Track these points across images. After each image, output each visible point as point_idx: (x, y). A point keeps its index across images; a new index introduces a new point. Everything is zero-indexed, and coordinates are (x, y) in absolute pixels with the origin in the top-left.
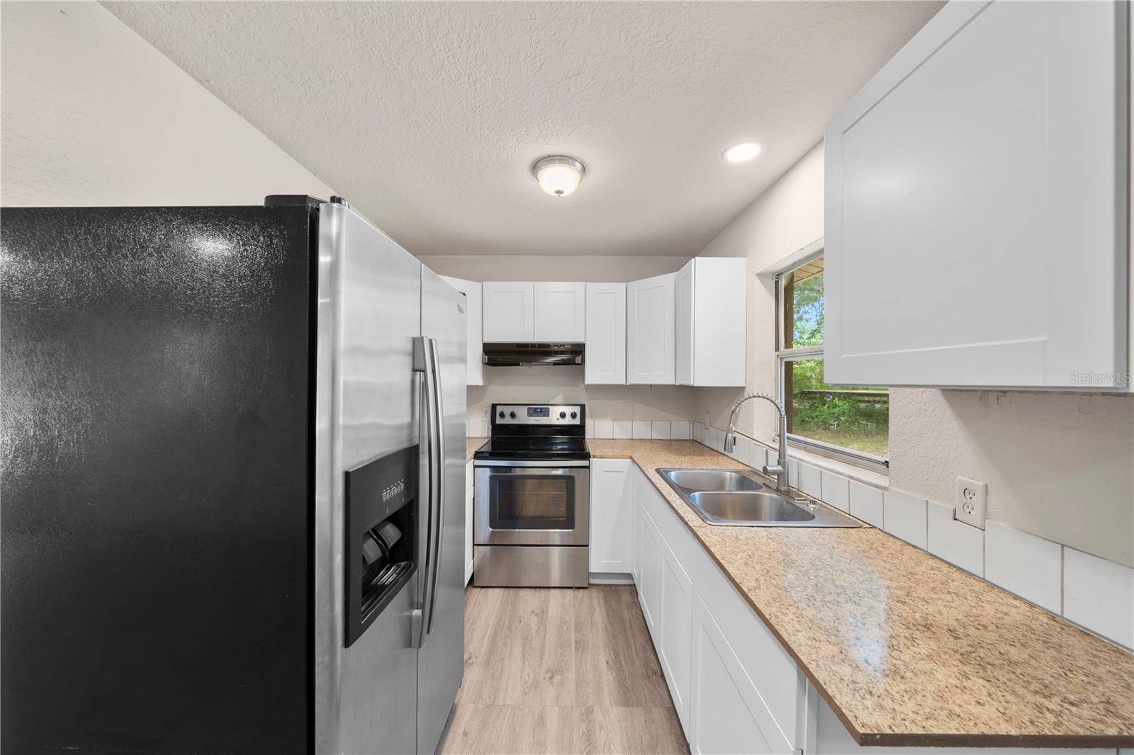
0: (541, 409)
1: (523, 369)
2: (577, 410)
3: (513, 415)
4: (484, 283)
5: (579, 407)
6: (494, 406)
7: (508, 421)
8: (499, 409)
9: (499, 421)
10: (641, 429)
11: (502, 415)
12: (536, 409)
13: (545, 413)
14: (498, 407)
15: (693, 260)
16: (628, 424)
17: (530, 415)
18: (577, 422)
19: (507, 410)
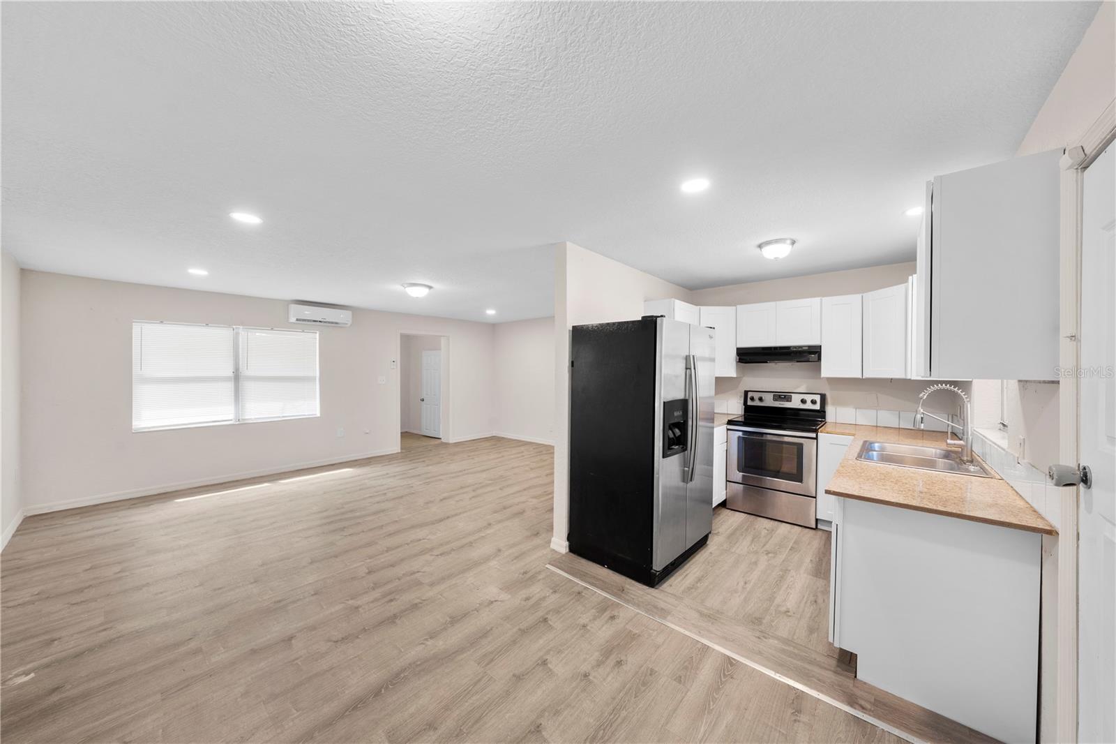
0: (785, 396)
1: (771, 365)
2: (818, 398)
3: (761, 399)
4: (738, 306)
5: (819, 396)
6: (746, 393)
7: (757, 403)
8: (750, 395)
9: (750, 403)
10: (888, 418)
11: (752, 399)
12: (780, 395)
13: (788, 399)
14: (749, 393)
15: (910, 277)
16: (872, 413)
17: (775, 399)
18: (817, 407)
19: (756, 396)
